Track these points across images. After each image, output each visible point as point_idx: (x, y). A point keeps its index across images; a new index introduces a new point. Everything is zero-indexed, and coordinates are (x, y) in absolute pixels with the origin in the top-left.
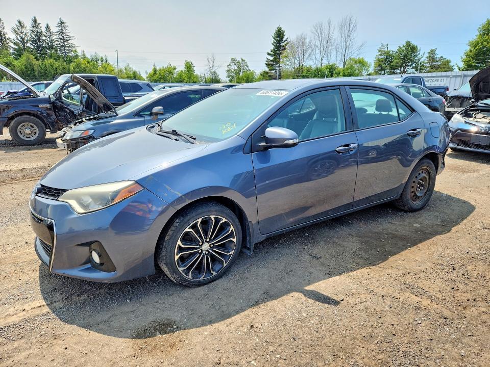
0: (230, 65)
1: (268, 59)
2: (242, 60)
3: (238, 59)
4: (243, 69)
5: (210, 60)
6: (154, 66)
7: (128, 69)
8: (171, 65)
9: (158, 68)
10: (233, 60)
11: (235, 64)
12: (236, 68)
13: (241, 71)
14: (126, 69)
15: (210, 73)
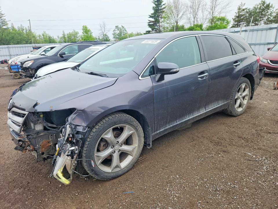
0: (115, 30)
1: (149, 21)
2: (122, 27)
3: (120, 26)
4: (123, 33)
5: (102, 27)
6: (63, 32)
7: (45, 35)
8: (75, 31)
9: (66, 33)
10: (117, 27)
11: (118, 30)
12: (119, 32)
13: (122, 34)
14: (43, 35)
15: (102, 35)
